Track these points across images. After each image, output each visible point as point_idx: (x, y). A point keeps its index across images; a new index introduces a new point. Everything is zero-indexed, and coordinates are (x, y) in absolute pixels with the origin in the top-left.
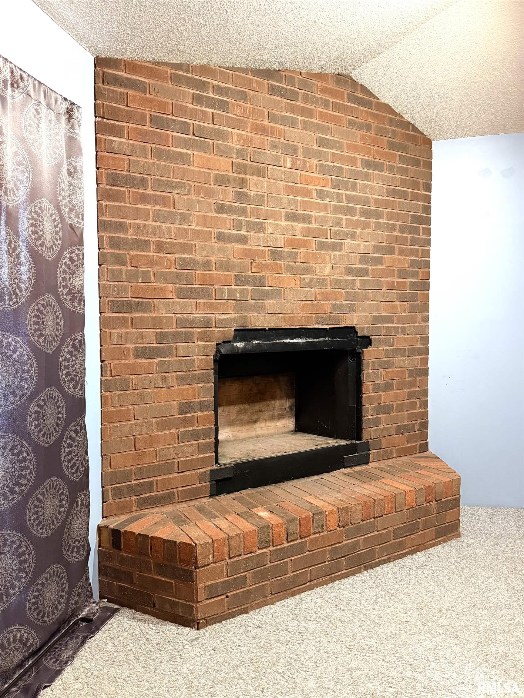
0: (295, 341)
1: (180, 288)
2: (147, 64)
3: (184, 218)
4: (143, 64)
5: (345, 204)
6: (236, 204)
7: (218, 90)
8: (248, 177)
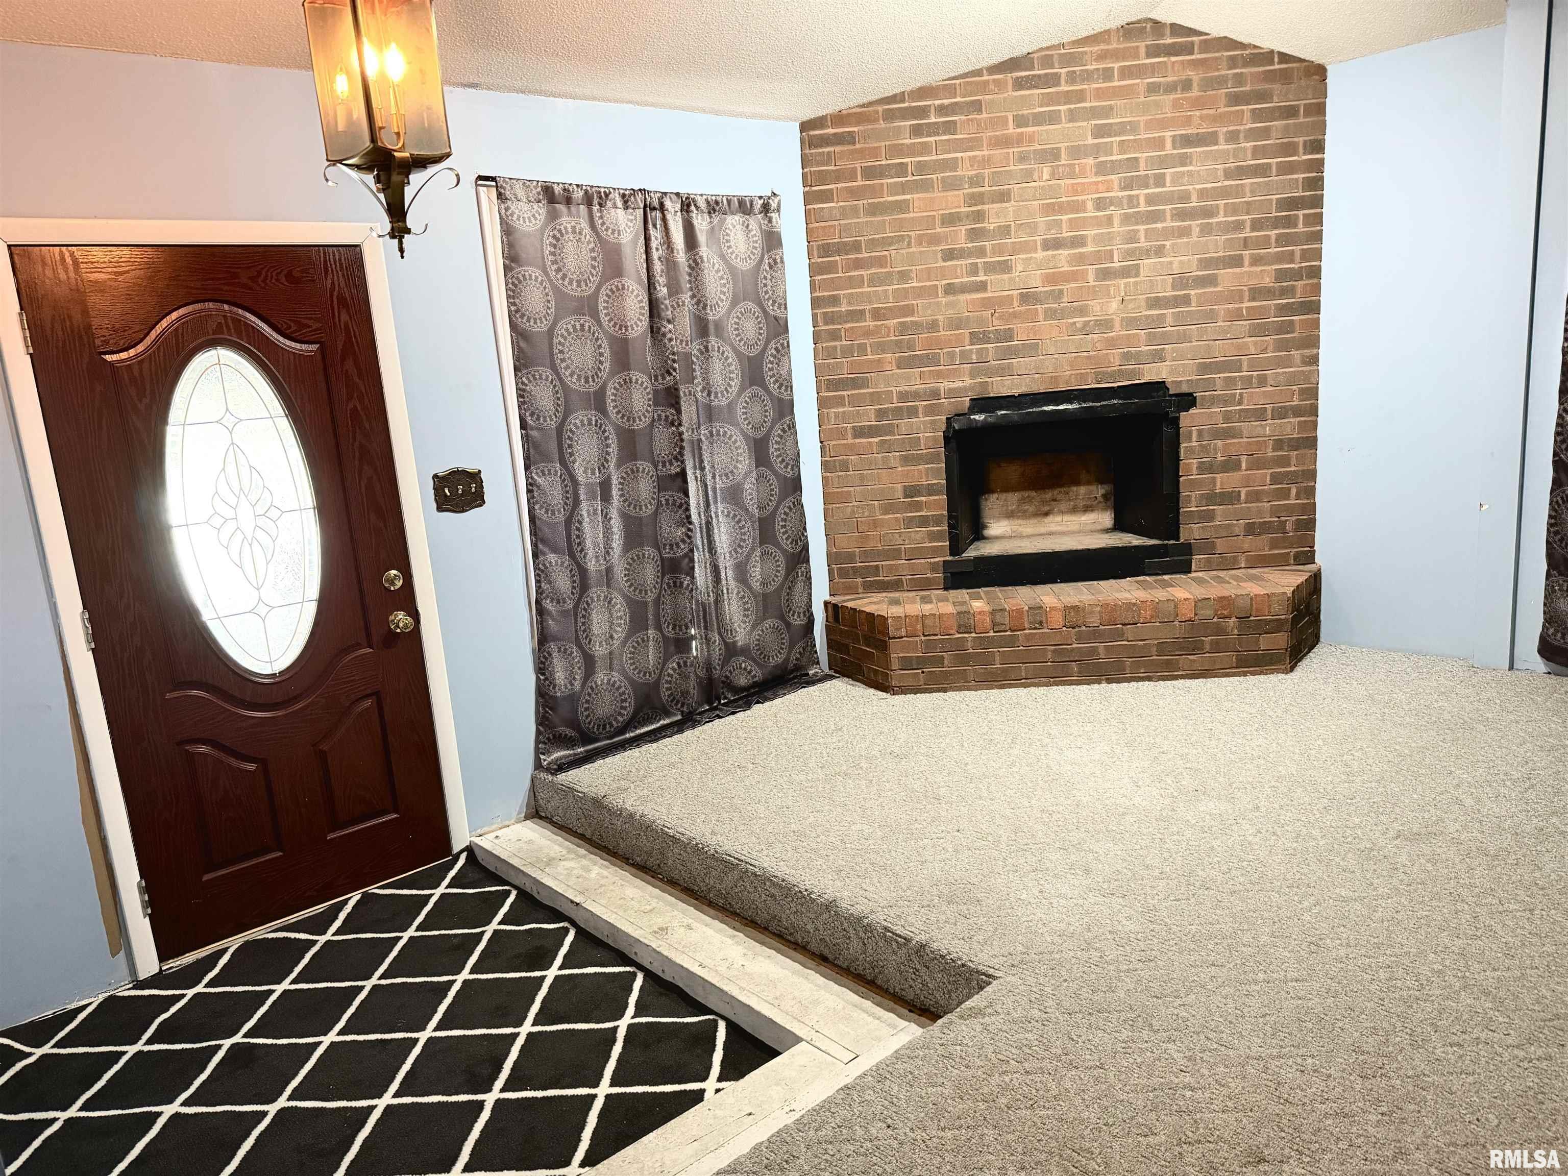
0: (1061, 407)
1: (900, 357)
2: (854, 110)
3: (904, 276)
4: (850, 111)
5: (1143, 207)
6: (970, 245)
7: (942, 110)
8: (986, 207)
